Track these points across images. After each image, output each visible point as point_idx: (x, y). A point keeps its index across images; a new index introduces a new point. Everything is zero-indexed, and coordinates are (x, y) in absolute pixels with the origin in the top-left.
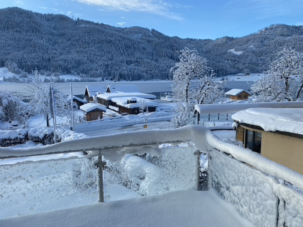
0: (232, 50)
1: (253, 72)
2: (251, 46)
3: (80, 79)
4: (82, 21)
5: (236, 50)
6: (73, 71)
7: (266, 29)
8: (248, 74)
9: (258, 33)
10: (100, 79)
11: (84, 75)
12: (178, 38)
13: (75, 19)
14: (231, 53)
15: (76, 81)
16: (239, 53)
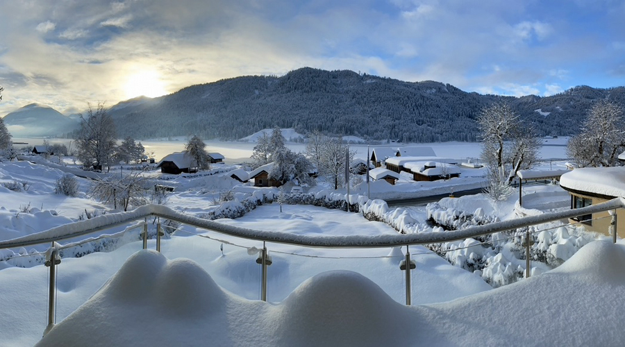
0: (539, 111)
1: (561, 135)
2: (558, 107)
3: (363, 141)
4: (368, 75)
5: (542, 111)
6: (356, 132)
7: (572, 90)
8: (556, 137)
9: (565, 93)
10: (386, 140)
11: (368, 137)
12: (477, 94)
13: (362, 74)
14: (538, 113)
15: (360, 143)
16: (546, 114)
